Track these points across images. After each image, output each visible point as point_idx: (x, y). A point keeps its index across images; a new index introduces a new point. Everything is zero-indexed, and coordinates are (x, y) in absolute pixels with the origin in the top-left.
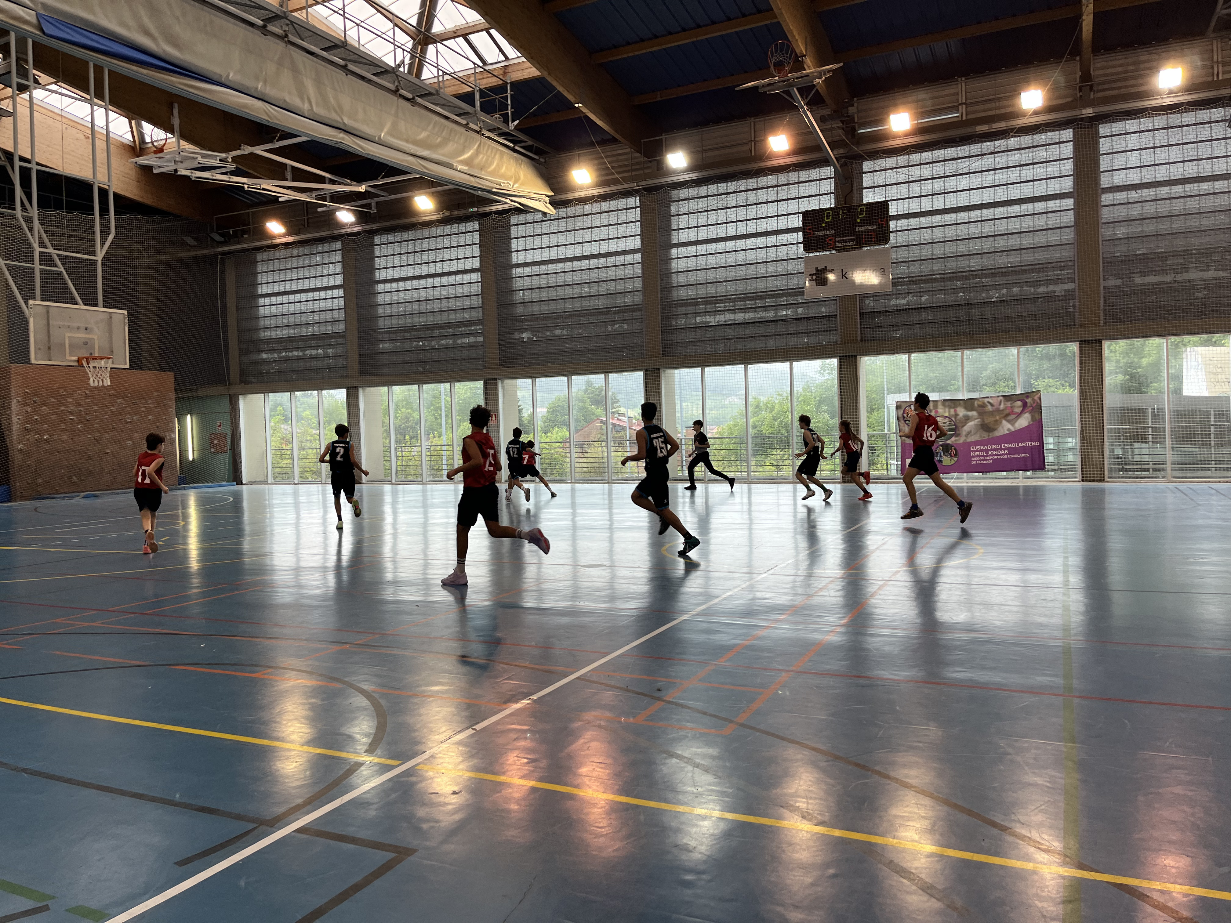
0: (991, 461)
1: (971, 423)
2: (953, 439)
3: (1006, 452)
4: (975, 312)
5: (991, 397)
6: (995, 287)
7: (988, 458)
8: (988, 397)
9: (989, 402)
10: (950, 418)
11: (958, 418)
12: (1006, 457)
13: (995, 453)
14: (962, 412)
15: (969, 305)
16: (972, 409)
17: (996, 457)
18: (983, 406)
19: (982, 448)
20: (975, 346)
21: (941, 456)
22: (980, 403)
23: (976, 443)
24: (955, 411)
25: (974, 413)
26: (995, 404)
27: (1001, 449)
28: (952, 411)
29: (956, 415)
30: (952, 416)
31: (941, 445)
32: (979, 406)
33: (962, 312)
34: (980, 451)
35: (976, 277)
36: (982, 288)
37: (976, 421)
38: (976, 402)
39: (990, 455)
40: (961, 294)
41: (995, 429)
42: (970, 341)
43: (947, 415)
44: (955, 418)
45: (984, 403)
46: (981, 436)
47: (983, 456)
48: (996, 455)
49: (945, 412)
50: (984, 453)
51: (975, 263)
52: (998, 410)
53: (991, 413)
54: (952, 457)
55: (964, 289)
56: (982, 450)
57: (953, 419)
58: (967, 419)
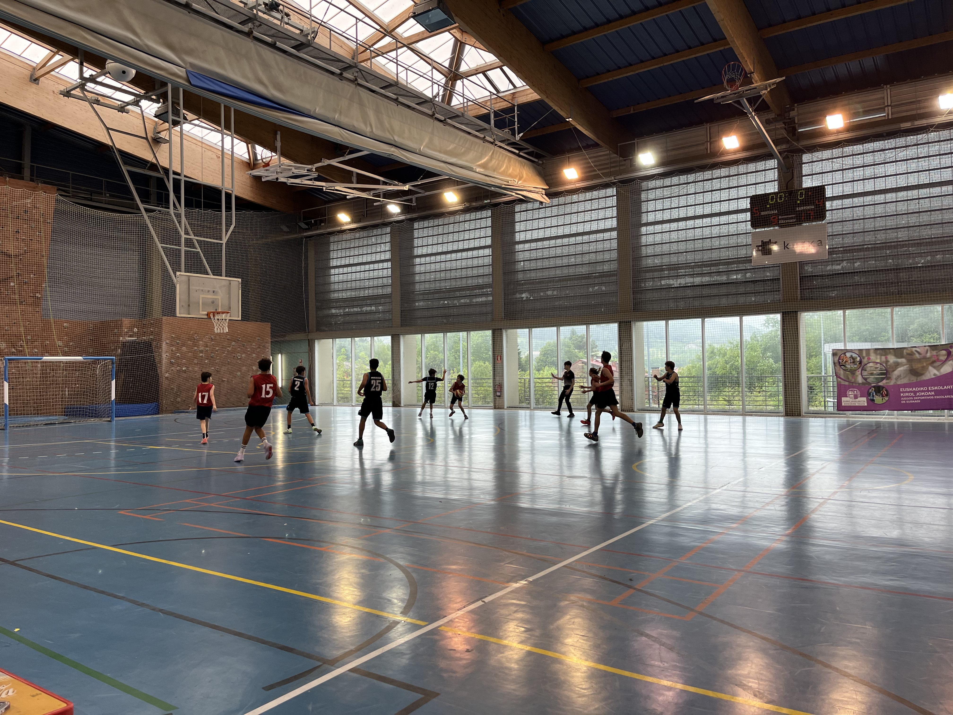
0: (919, 401)
1: (901, 369)
2: (884, 381)
3: (933, 393)
4: (903, 275)
5: (918, 347)
6: (920, 255)
7: (917, 398)
8: (915, 347)
9: (916, 351)
10: (881, 364)
11: (889, 363)
12: (932, 397)
13: (923, 394)
14: (892, 359)
15: (897, 270)
16: (902, 357)
17: (923, 398)
18: (911, 354)
19: (911, 389)
20: (904, 304)
21: (873, 396)
22: (909, 352)
23: (905, 386)
24: (886, 358)
25: (903, 360)
26: (922, 352)
27: (928, 391)
28: (883, 358)
29: (887, 361)
30: (883, 362)
31: (874, 387)
32: (908, 354)
33: (892, 276)
34: (909, 392)
35: (903, 246)
36: (909, 255)
37: (905, 367)
38: (905, 351)
39: (918, 396)
40: (891, 261)
41: (922, 374)
42: (899, 299)
43: (878, 361)
44: (886, 364)
45: (912, 352)
46: (910, 380)
47: (912, 396)
48: (923, 396)
49: (877, 358)
50: (912, 394)
51: (902, 235)
52: (925, 358)
53: (919, 361)
54: (883, 396)
55: (893, 257)
56: (911, 392)
57: (884, 365)
58: (897, 365)
